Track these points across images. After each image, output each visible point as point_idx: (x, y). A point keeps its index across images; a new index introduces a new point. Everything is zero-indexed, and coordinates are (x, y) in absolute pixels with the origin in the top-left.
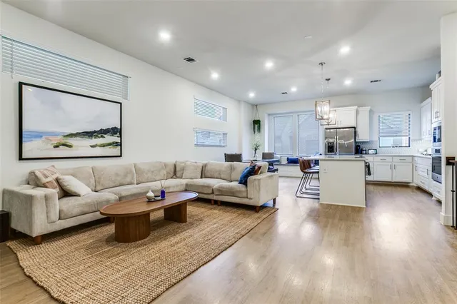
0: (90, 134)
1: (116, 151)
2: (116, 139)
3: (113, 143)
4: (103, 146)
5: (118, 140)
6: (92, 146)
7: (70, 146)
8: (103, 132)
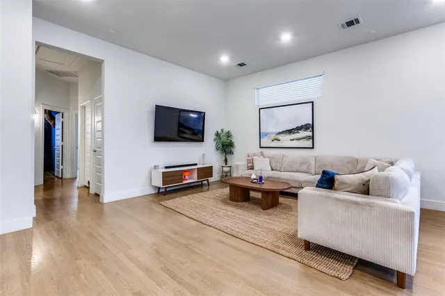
0: (290, 131)
1: (309, 143)
2: (309, 133)
3: (306, 137)
4: (298, 139)
5: (310, 134)
6: (291, 140)
7: (279, 140)
8: (299, 129)
